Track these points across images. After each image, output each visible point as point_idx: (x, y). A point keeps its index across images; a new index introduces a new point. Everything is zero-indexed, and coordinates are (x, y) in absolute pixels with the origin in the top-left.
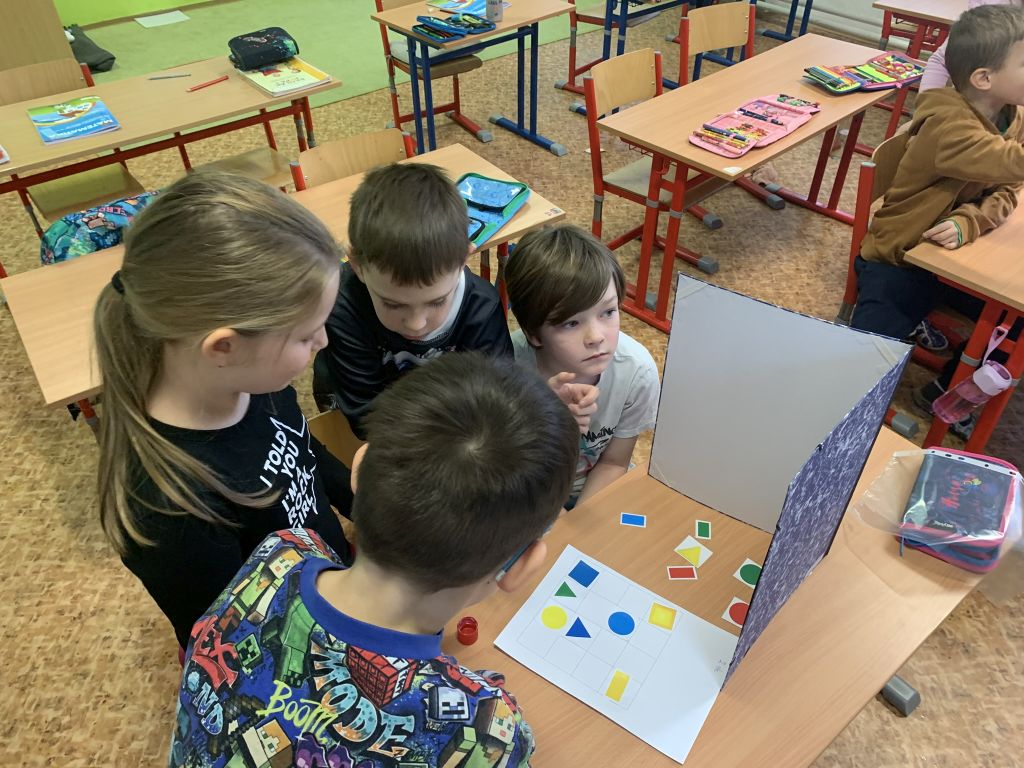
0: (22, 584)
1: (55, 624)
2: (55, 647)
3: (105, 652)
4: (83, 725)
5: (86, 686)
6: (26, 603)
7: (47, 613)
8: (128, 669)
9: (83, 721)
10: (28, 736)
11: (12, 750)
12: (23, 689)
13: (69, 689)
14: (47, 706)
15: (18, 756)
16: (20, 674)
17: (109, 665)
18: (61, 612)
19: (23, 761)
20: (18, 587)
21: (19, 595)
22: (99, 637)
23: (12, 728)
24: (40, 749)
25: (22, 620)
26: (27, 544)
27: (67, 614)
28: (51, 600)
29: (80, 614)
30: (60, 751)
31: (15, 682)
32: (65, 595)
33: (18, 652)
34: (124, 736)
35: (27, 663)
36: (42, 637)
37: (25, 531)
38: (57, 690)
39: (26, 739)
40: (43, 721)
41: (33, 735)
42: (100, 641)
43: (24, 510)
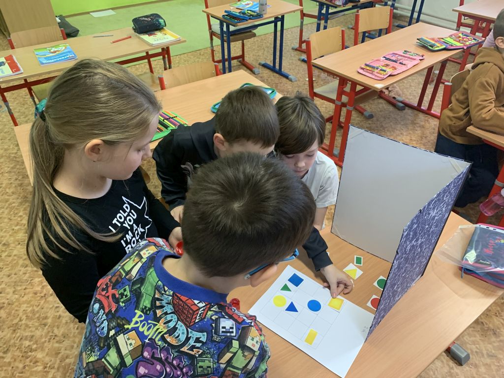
0: (18, 279)
1: (33, 299)
2: (31, 311)
3: (56, 314)
4: (43, 349)
5: (45, 331)
6: (19, 288)
7: (29, 293)
8: (67, 323)
9: (43, 348)
10: (15, 354)
11: (7, 360)
12: (14, 330)
13: (37, 331)
14: (26, 339)
15: (9, 363)
16: (13, 323)
17: (58, 320)
18: (36, 294)
19: (12, 365)
20: (15, 280)
21: (16, 284)
22: (53, 306)
23: (7, 350)
24: (21, 361)
25: (17, 296)
26: (21, 260)
27: (38, 295)
28: (31, 287)
29: (45, 294)
30: (31, 362)
31: (11, 327)
32: (38, 285)
33: (13, 312)
34: (62, 356)
35: (17, 317)
36: (25, 305)
37: (21, 253)
38: (31, 331)
39: (14, 355)
40: (24, 346)
41: (17, 353)
42: (54, 308)
43: (21, 243)
